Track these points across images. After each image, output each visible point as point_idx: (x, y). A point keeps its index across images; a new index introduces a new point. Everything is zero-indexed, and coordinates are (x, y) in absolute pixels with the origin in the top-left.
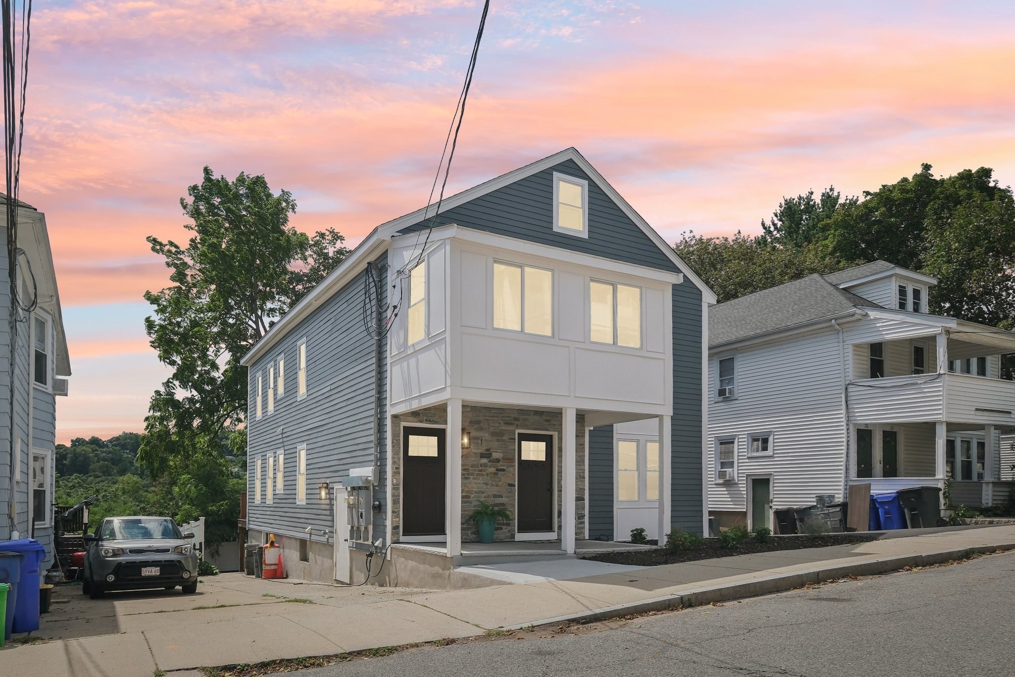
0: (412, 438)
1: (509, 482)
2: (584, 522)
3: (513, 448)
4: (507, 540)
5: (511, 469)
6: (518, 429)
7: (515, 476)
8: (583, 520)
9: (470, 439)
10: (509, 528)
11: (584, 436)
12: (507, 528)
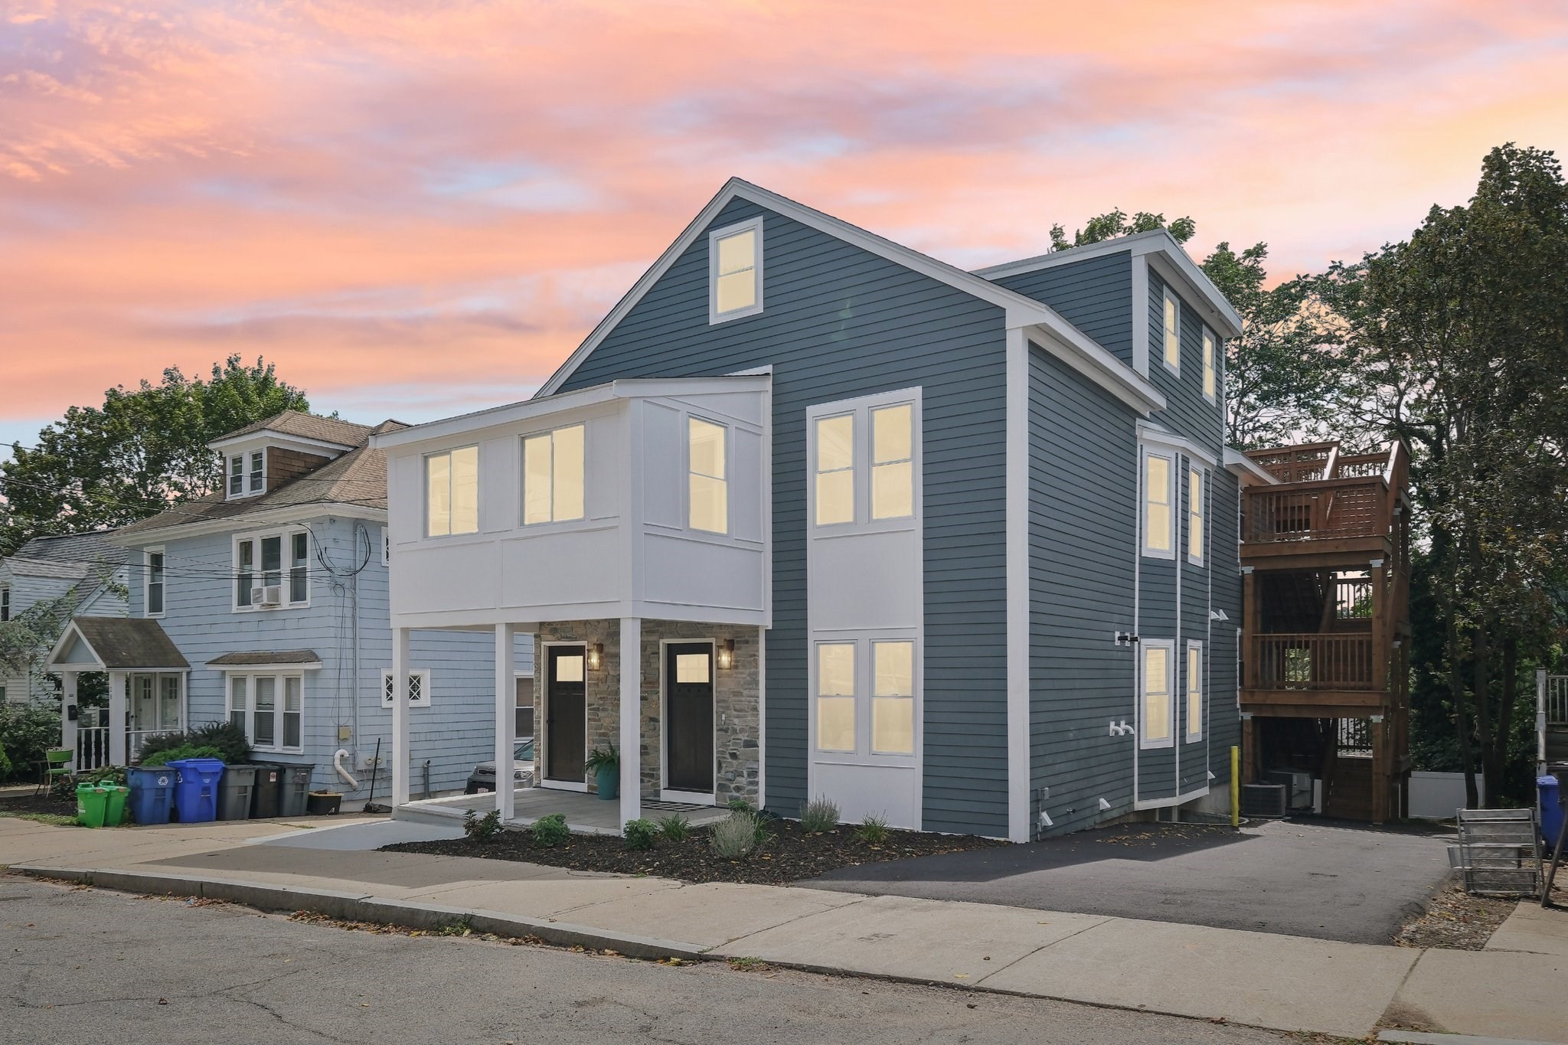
0: (560, 660)
1: (652, 716)
2: (758, 782)
3: (655, 666)
4: (650, 798)
5: (655, 697)
6: (662, 638)
7: (659, 707)
8: (756, 779)
9: (601, 658)
10: (653, 781)
11: (757, 642)
12: (650, 781)
